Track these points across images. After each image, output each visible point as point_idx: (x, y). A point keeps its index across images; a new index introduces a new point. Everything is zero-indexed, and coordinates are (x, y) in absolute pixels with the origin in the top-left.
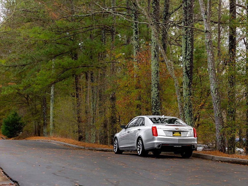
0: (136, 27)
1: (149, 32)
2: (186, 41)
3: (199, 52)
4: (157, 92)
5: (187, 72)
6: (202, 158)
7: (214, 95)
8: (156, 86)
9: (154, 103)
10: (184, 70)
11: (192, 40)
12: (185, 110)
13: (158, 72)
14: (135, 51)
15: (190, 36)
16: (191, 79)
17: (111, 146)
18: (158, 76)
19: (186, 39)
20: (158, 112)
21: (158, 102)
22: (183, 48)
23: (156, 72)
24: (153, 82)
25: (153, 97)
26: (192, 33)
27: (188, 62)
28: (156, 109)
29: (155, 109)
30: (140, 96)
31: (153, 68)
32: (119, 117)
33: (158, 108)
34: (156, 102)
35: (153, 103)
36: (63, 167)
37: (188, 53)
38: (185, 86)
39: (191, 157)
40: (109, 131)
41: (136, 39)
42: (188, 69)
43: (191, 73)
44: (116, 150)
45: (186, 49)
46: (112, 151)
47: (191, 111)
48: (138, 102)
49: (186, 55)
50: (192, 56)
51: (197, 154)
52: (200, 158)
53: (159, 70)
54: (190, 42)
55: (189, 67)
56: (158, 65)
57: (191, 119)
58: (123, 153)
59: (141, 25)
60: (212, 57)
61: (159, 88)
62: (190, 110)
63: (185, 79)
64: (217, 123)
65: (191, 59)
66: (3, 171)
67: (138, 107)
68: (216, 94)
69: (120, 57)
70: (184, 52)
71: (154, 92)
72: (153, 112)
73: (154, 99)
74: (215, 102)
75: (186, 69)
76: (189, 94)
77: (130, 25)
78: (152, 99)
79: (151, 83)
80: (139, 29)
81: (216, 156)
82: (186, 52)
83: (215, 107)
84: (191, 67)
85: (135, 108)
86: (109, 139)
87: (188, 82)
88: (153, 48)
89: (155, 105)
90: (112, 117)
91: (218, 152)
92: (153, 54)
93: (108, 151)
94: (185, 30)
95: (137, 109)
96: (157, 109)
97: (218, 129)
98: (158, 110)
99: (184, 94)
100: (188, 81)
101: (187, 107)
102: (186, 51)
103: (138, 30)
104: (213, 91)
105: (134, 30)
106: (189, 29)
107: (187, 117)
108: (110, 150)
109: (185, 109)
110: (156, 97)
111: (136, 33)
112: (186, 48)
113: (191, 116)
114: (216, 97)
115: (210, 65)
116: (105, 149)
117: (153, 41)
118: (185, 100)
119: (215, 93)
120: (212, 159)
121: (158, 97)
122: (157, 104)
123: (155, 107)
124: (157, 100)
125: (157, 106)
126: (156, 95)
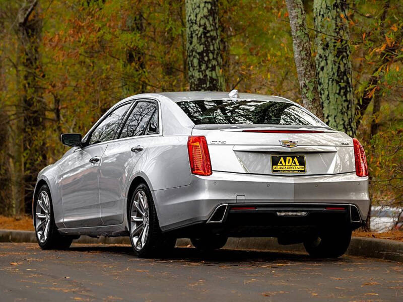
9: (195, 40)
12: (322, 69)
17: (25, 219)
20: (212, 79)
21: (213, 38)
25: (193, 17)
28: (203, 67)
29: (200, 66)
30: (141, 16)
32: (57, 101)
33: (214, 63)
34: (206, 38)
35: (191, 43)
39: (345, 255)
40: (17, 161)
44: (42, 235)
46: (27, 239)
47: (345, 73)
48: (129, 39)
51: (371, 242)
57: (345, 104)
58: (73, 245)
62: (342, 69)
67: (130, 58)
72: (193, 76)
73: (196, 27)
76: (335, 6)
78: (188, 25)
85: (120, 64)
86: (14, 190)
89: (200, 48)
90: (28, 103)
93: (14, 240)
95: (130, 69)
96: (207, 67)
98: (213, 69)
99: (317, 3)
101: (331, 58)
107: (331, 96)
108: (18, 234)
109: (322, 64)
110: (206, 17)
113: (345, 94)
118: (322, 26)
121: (211, 19)
122: (207, 46)
123: (203, 58)
124: (208, 32)
125: (207, 56)
126: (205, 10)
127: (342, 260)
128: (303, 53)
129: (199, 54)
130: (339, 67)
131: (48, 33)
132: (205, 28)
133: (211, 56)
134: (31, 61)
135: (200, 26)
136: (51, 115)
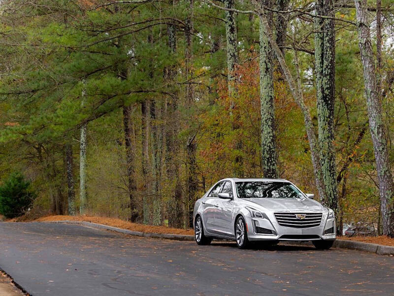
0: (231, 20)
1: (254, 29)
2: (323, 43)
3: (342, 62)
4: (271, 134)
5: (324, 98)
6: (357, 249)
7: (377, 138)
8: (270, 123)
9: (265, 152)
10: (320, 95)
11: (332, 41)
12: (323, 165)
13: (272, 99)
14: (229, 62)
15: (329, 33)
16: (331, 110)
17: (191, 230)
18: (272, 106)
19: (322, 39)
20: (273, 170)
21: (273, 152)
22: (317, 56)
23: (268, 99)
24: (264, 117)
25: (264, 143)
26: (333, 27)
27: (325, 80)
28: (269, 164)
29: (268, 163)
30: (241, 142)
31: (264, 92)
32: (204, 179)
33: (274, 162)
34: (270, 152)
35: (264, 154)
36: (119, 272)
37: (326, 63)
38: (320, 123)
40: (186, 205)
41: (232, 41)
42: (327, 92)
43: (332, 99)
45: (322, 56)
46: (192, 239)
47: (333, 167)
48: (237, 152)
49: (322, 67)
50: (332, 68)
52: (353, 249)
53: (273, 95)
54: (328, 45)
55: (327, 88)
56: (272, 86)
57: (333, 180)
59: (240, 16)
60: (371, 70)
61: (274, 127)
62: (332, 165)
63: (321, 110)
64: (383, 188)
65: (331, 75)
66: (13, 282)
67: (237, 160)
68: (380, 135)
69: (203, 74)
70: (318, 62)
71: (266, 133)
72: (265, 168)
73: (266, 147)
74: (378, 150)
75: (323, 92)
76: (328, 137)
77: (220, 16)
78: (262, 146)
79: (259, 119)
80: (237, 22)
81: (383, 246)
82: (322, 63)
83: (378, 159)
84: (331, 88)
85: (233, 163)
86: (185, 217)
87: (327, 116)
88: (262, 57)
89: (268, 156)
90: (190, 178)
91: (385, 239)
92: (262, 68)
93: (187, 240)
94: (321, 23)
95: (237, 165)
96: (271, 164)
97: (384, 197)
98: (274, 165)
99: (320, 136)
100: (327, 113)
101: (326, 160)
102: (323, 61)
103: (235, 26)
104: (374, 131)
105: (227, 25)
106: (327, 22)
107: (327, 177)
108: (188, 237)
109: (323, 163)
110: (270, 142)
111: (232, 30)
112: (322, 54)
113: (333, 176)
114: (381, 141)
115: (369, 85)
116: (180, 235)
117: (262, 44)
118: (323, 147)
119: (378, 133)
120: (377, 251)
121: (272, 143)
122: (271, 155)
123: (269, 160)
124: (271, 149)
125: (271, 159)
126: (270, 139)
127: (331, 250)
128: (316, 158)
129: (267, 158)
130: (330, 164)
131: (200, 149)
132: (270, 147)
133: (272, 159)
134: (192, 162)
135: (268, 147)
136: (201, 185)
